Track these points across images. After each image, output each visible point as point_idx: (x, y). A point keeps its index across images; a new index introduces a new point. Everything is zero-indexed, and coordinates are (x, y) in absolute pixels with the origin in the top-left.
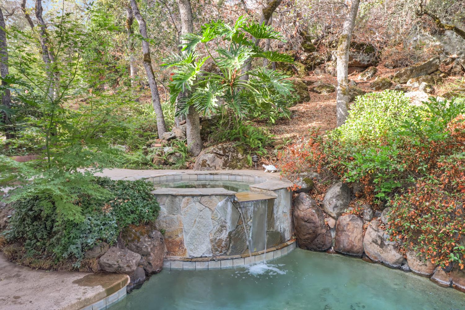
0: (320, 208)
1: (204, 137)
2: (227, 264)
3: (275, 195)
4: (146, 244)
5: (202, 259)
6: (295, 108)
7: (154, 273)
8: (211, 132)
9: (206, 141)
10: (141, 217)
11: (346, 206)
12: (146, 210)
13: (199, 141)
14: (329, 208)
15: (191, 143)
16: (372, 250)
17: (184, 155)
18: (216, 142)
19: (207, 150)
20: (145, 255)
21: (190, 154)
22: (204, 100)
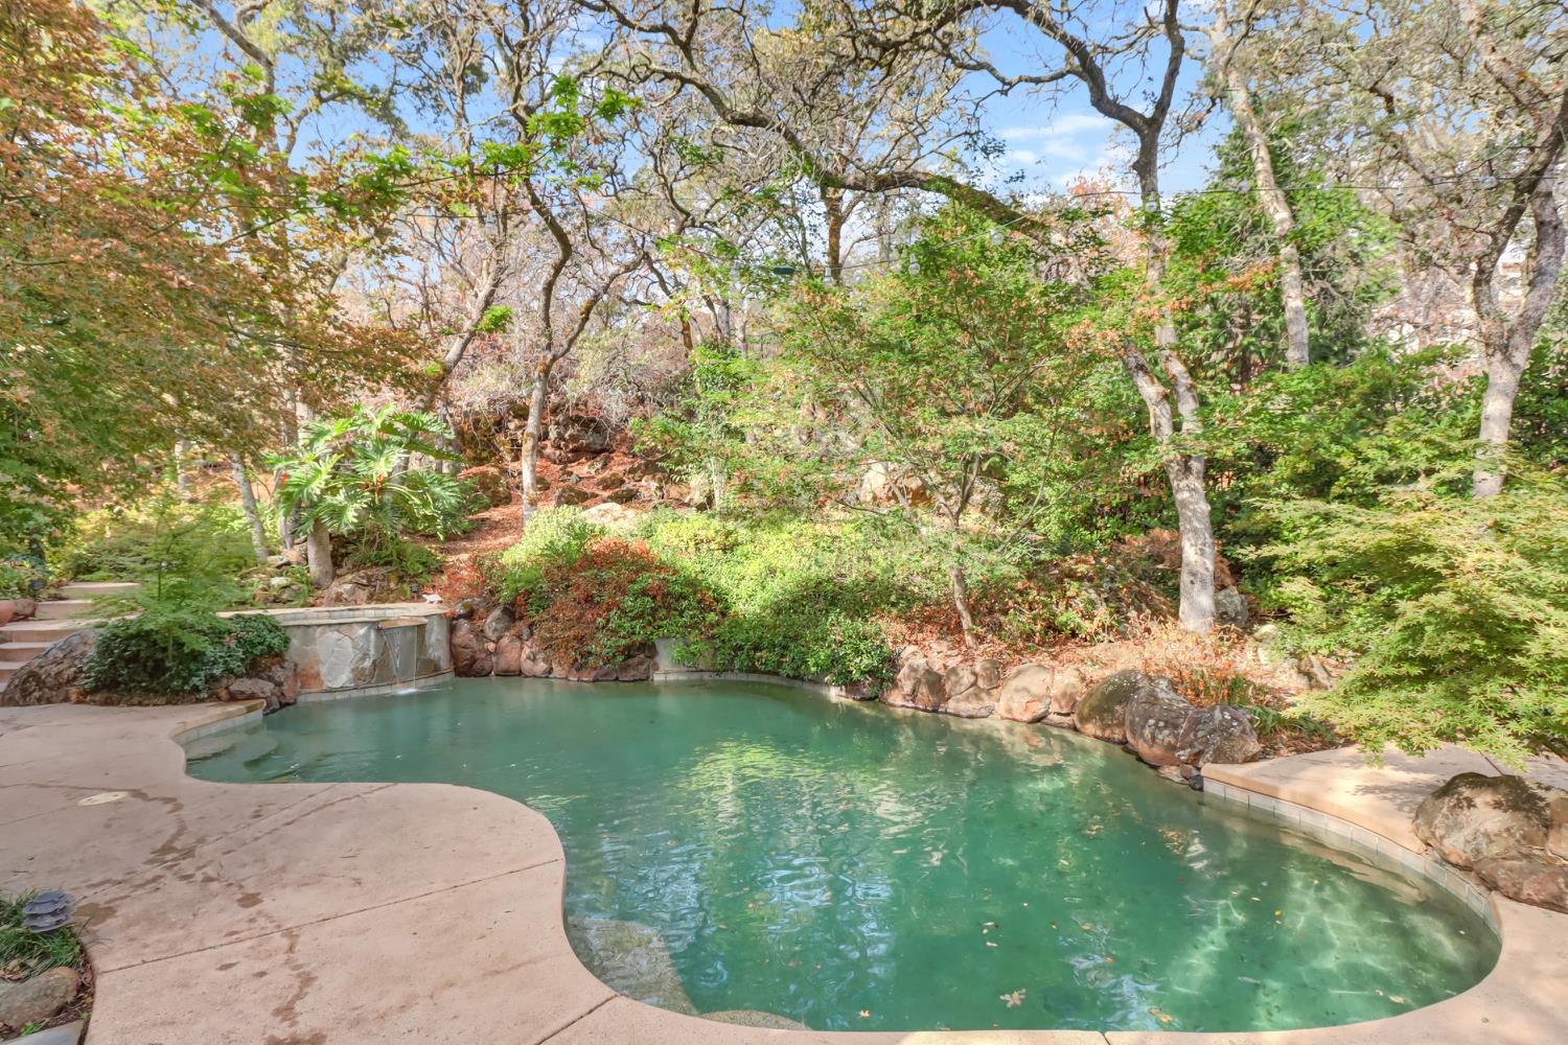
0: (480, 634)
1: (337, 560)
2: (373, 692)
3: (425, 620)
4: (279, 673)
5: (342, 689)
6: (485, 515)
7: (288, 704)
8: (347, 554)
9: (340, 567)
10: (270, 648)
11: (507, 629)
12: (276, 641)
13: (329, 567)
14: (489, 633)
15: (314, 569)
16: (527, 666)
17: (305, 587)
18: (356, 567)
19: (341, 580)
20: (279, 684)
21: (316, 586)
22: (337, 513)
